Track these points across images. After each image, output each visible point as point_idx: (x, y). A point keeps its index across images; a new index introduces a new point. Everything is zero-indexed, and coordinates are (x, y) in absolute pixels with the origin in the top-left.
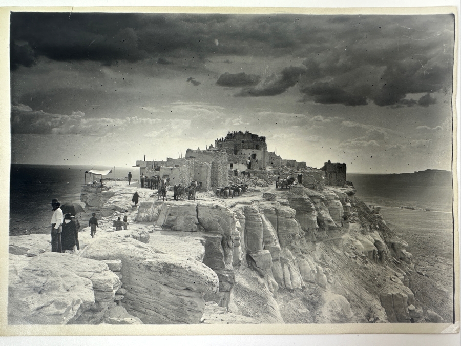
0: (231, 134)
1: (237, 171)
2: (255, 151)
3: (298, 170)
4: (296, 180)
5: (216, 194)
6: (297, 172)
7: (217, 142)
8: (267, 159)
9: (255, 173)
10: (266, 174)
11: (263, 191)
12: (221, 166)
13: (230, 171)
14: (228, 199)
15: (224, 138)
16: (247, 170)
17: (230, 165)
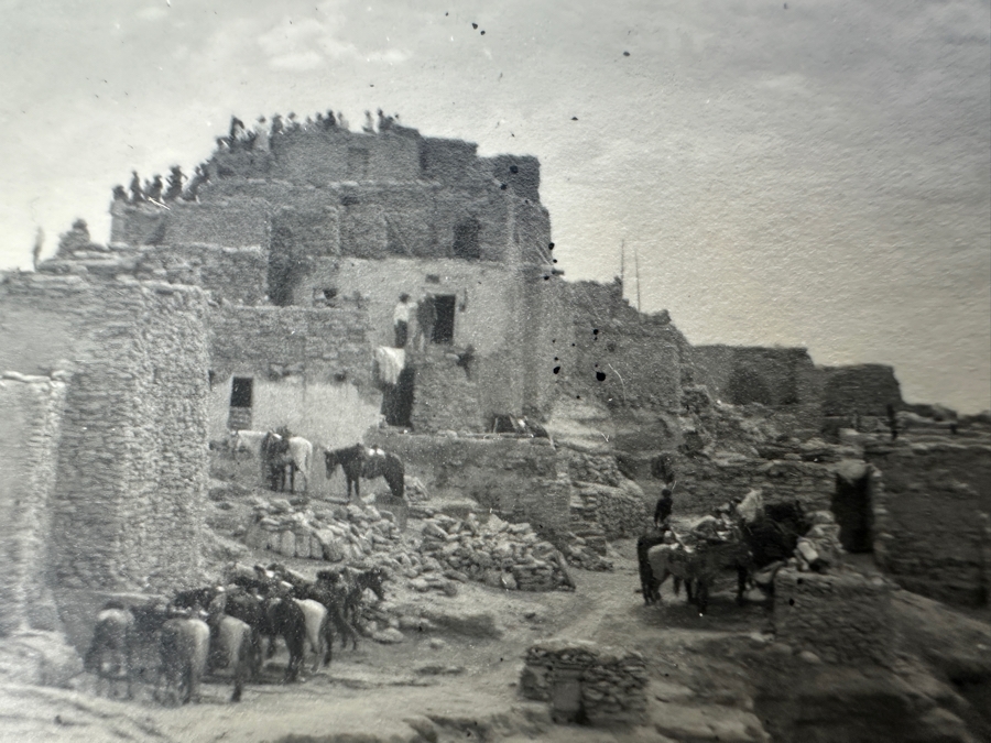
0: (252, 140)
1: (284, 447)
2: (452, 273)
3: (832, 432)
4: (825, 522)
5: (91, 658)
6: (822, 457)
7: (131, 201)
8: (555, 342)
9: (447, 464)
10: (549, 469)
11: (523, 636)
12: (152, 408)
13: (226, 449)
14: (189, 713)
15: (189, 173)
16: (374, 436)
17: (226, 390)
